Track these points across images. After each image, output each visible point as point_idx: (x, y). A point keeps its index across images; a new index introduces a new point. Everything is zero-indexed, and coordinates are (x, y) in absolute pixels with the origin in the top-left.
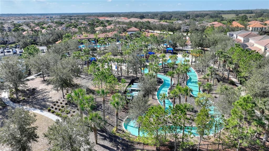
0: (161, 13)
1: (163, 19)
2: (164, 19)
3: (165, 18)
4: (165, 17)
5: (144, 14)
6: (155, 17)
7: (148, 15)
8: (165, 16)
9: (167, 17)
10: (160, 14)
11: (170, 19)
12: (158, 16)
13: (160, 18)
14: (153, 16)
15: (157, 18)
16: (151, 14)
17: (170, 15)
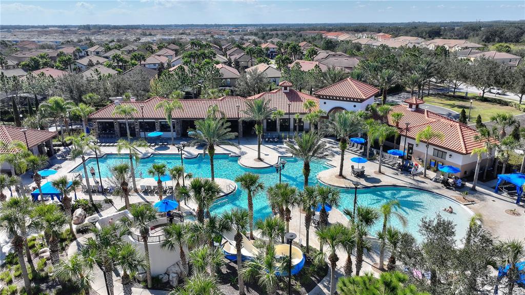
0: (489, 25)
1: (494, 40)
2: (497, 39)
3: (501, 38)
4: (502, 35)
5: (443, 28)
6: (471, 34)
7: (454, 29)
8: (502, 33)
9: (507, 33)
10: (485, 27)
11: (517, 41)
12: (480, 32)
13: (484, 37)
14: (465, 32)
15: (477, 36)
16: (462, 27)
17: (518, 30)
